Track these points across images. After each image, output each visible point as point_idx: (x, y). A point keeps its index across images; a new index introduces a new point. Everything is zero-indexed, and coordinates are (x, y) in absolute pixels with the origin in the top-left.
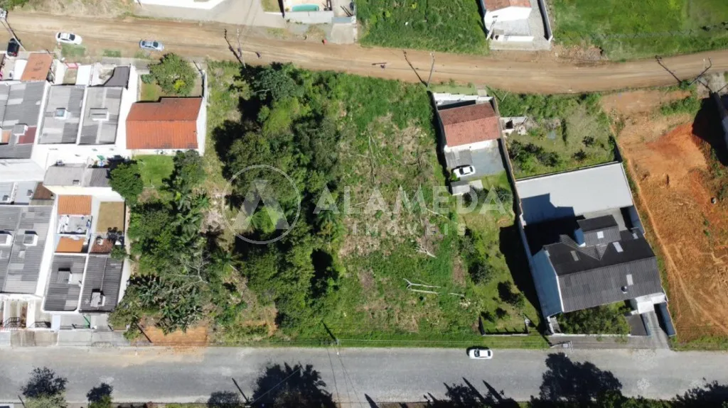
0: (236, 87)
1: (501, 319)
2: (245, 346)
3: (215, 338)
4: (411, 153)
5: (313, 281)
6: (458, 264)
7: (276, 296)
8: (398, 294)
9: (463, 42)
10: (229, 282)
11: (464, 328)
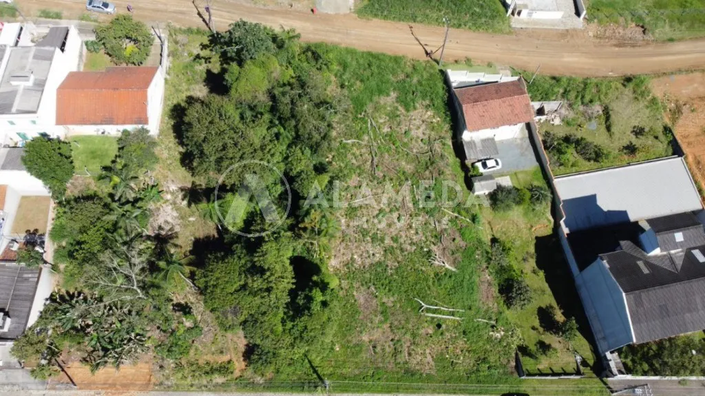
0: (203, 57)
1: (544, 356)
2: (202, 391)
3: (162, 379)
4: (422, 140)
5: (293, 293)
6: (486, 280)
7: (242, 318)
8: (407, 320)
9: (480, 16)
10: (183, 302)
11: (496, 368)
